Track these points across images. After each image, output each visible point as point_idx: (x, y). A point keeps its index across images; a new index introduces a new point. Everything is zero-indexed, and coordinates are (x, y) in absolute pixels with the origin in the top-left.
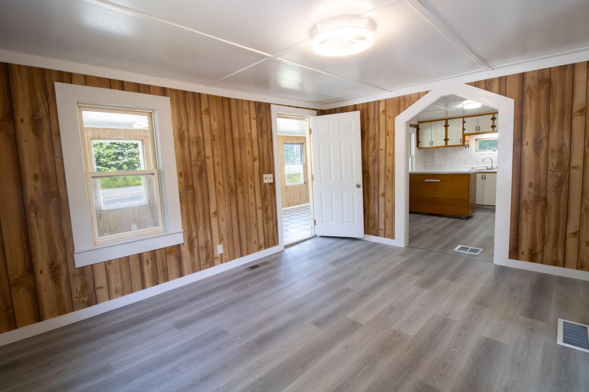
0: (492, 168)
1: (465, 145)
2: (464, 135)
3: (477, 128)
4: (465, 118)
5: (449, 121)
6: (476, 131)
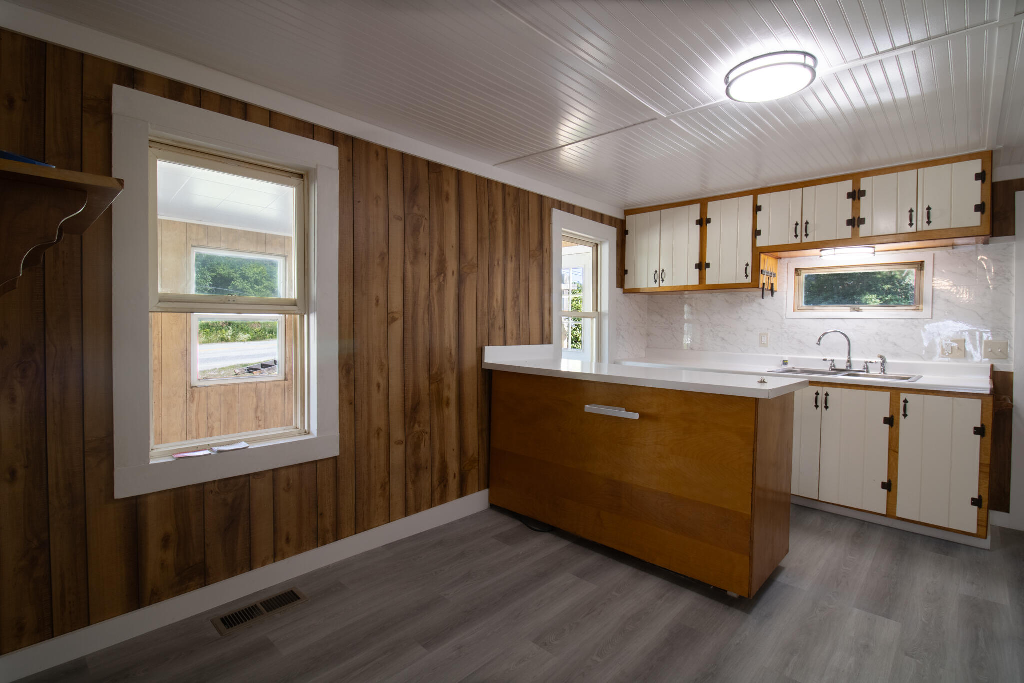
0: (851, 367)
1: (761, 286)
2: (757, 253)
3: (799, 227)
4: (760, 196)
5: (711, 205)
6: (796, 236)
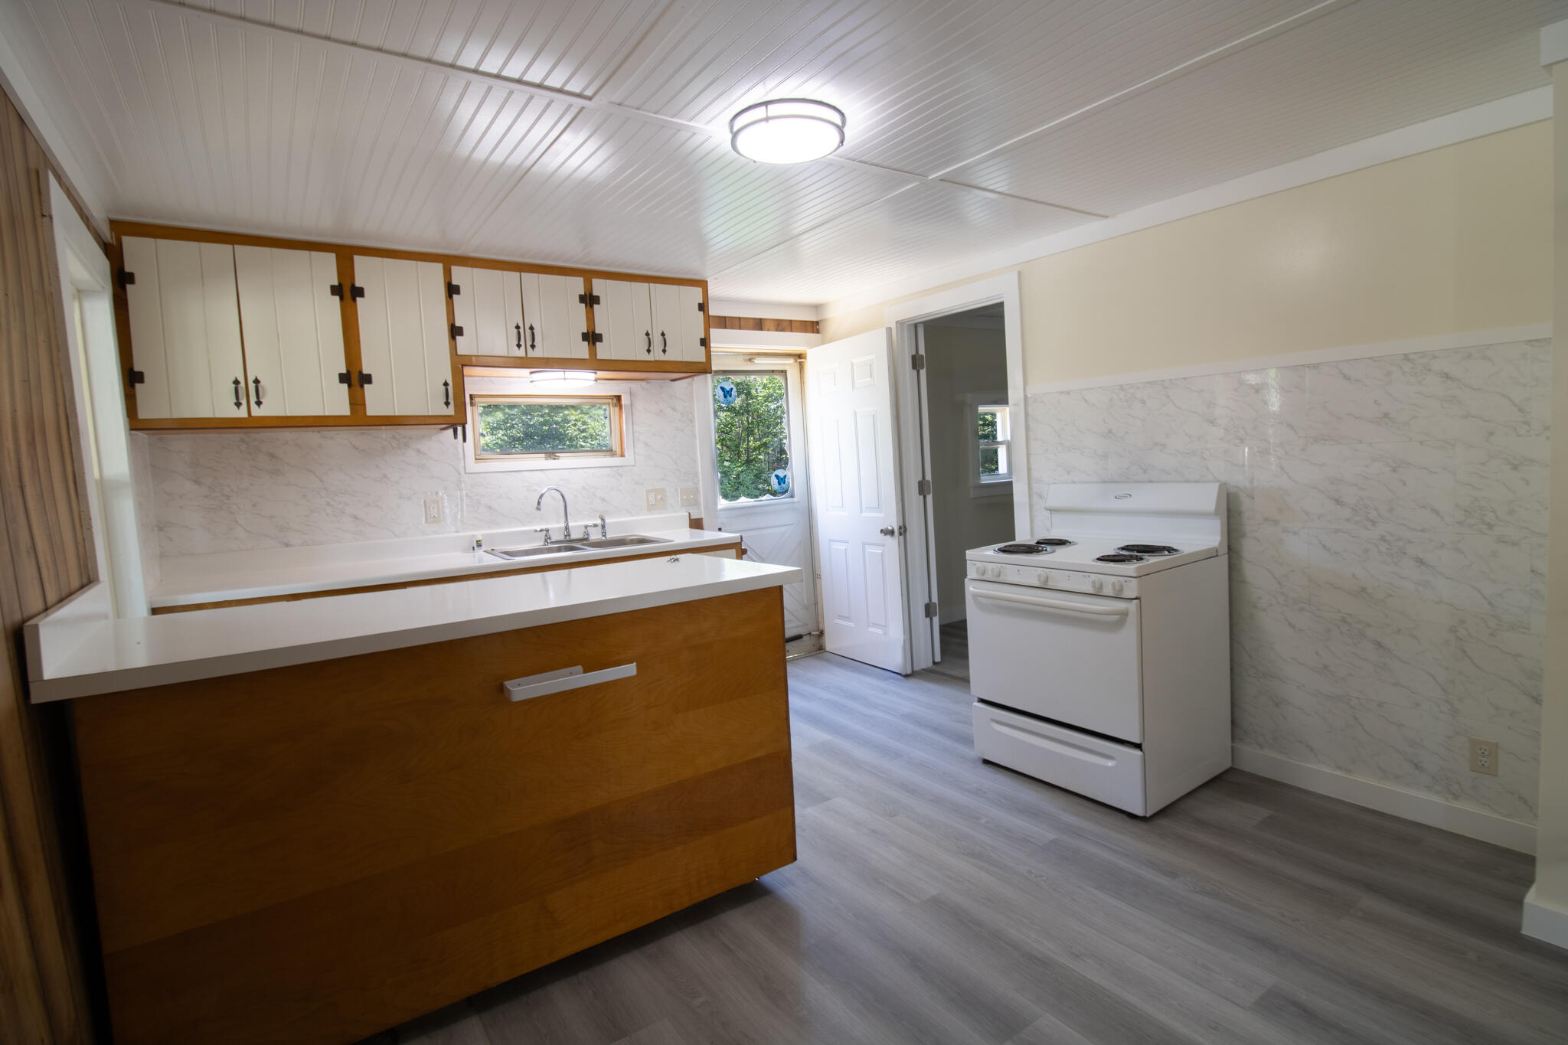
2: (460, 364)
3: (521, 332)
4: (454, 269)
5: (358, 260)
6: (519, 346)
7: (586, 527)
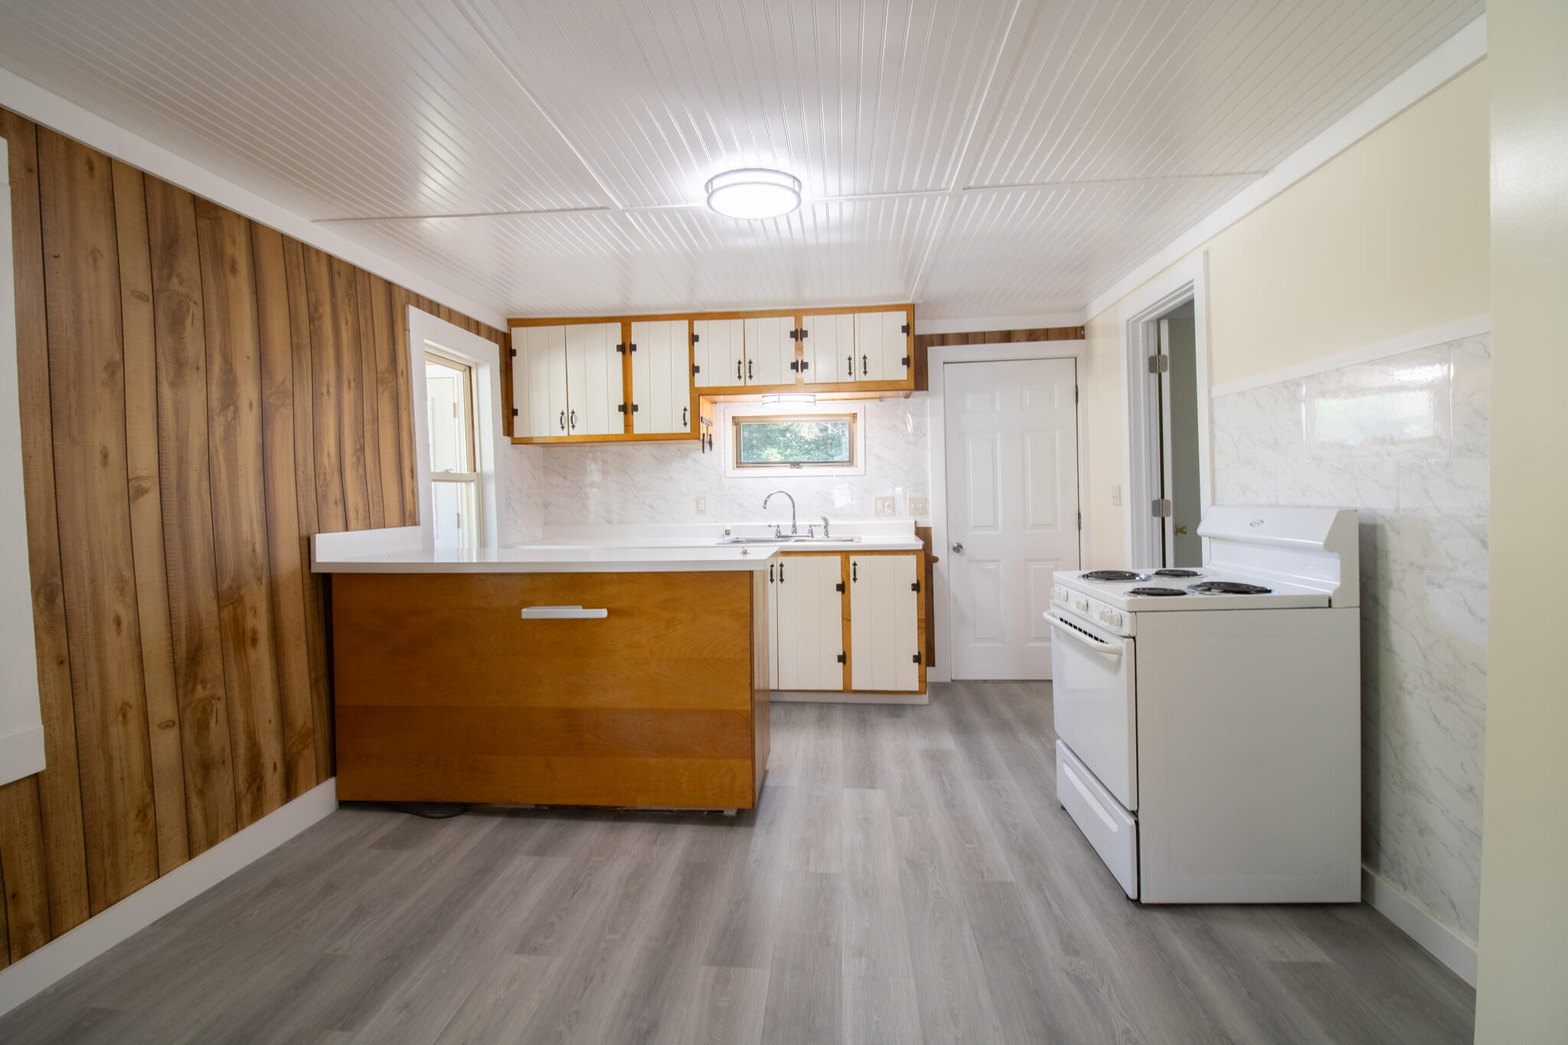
0: (796, 532)
1: (701, 438)
2: (697, 394)
3: (742, 366)
4: (696, 323)
5: (634, 325)
6: (740, 377)
7: (811, 526)
